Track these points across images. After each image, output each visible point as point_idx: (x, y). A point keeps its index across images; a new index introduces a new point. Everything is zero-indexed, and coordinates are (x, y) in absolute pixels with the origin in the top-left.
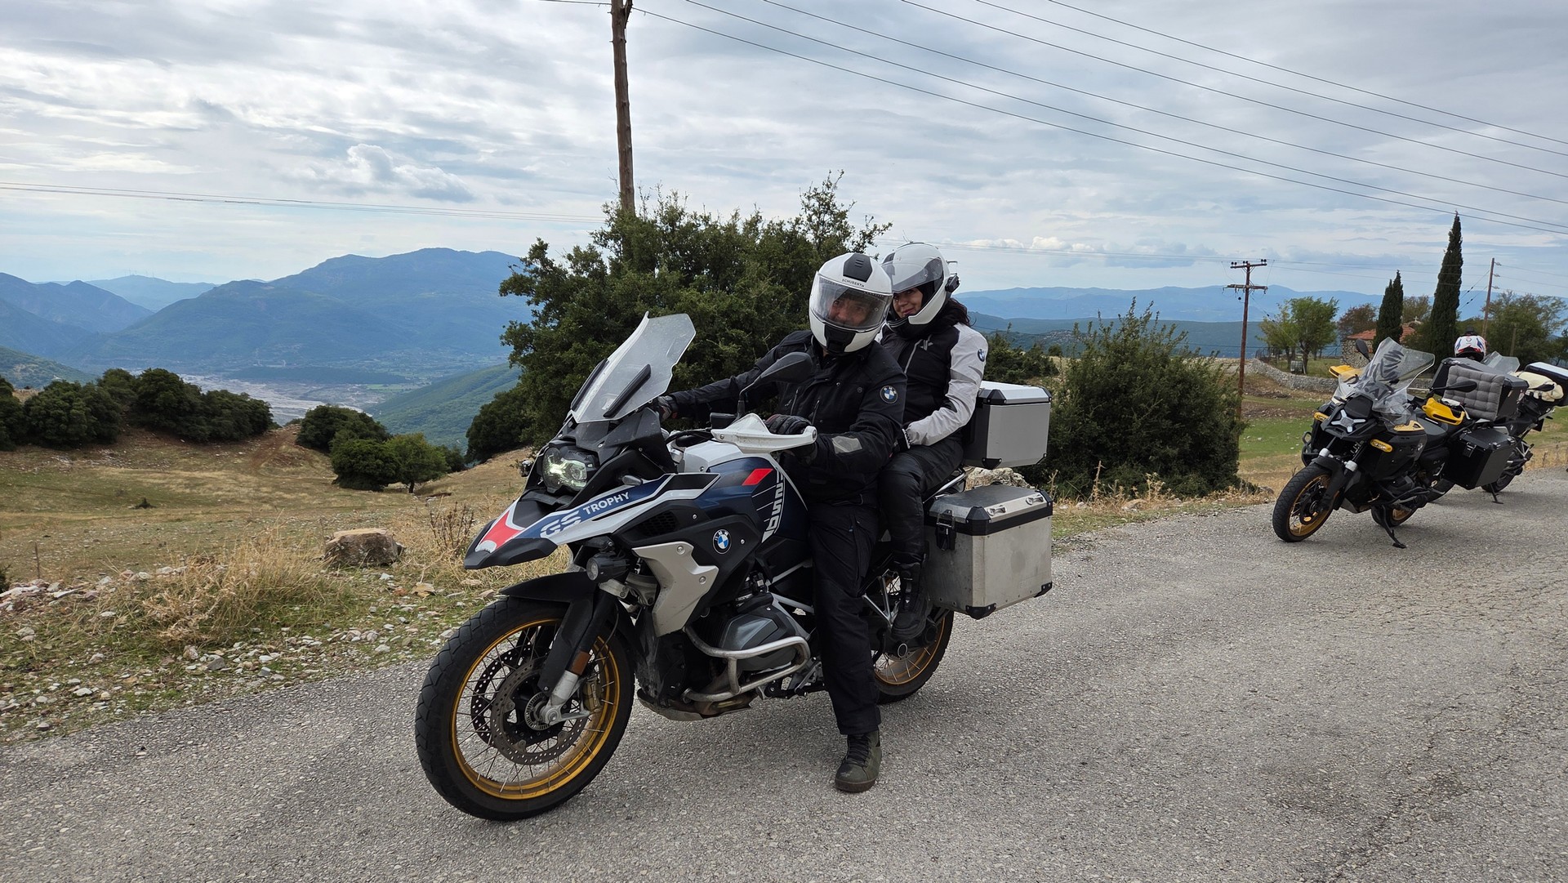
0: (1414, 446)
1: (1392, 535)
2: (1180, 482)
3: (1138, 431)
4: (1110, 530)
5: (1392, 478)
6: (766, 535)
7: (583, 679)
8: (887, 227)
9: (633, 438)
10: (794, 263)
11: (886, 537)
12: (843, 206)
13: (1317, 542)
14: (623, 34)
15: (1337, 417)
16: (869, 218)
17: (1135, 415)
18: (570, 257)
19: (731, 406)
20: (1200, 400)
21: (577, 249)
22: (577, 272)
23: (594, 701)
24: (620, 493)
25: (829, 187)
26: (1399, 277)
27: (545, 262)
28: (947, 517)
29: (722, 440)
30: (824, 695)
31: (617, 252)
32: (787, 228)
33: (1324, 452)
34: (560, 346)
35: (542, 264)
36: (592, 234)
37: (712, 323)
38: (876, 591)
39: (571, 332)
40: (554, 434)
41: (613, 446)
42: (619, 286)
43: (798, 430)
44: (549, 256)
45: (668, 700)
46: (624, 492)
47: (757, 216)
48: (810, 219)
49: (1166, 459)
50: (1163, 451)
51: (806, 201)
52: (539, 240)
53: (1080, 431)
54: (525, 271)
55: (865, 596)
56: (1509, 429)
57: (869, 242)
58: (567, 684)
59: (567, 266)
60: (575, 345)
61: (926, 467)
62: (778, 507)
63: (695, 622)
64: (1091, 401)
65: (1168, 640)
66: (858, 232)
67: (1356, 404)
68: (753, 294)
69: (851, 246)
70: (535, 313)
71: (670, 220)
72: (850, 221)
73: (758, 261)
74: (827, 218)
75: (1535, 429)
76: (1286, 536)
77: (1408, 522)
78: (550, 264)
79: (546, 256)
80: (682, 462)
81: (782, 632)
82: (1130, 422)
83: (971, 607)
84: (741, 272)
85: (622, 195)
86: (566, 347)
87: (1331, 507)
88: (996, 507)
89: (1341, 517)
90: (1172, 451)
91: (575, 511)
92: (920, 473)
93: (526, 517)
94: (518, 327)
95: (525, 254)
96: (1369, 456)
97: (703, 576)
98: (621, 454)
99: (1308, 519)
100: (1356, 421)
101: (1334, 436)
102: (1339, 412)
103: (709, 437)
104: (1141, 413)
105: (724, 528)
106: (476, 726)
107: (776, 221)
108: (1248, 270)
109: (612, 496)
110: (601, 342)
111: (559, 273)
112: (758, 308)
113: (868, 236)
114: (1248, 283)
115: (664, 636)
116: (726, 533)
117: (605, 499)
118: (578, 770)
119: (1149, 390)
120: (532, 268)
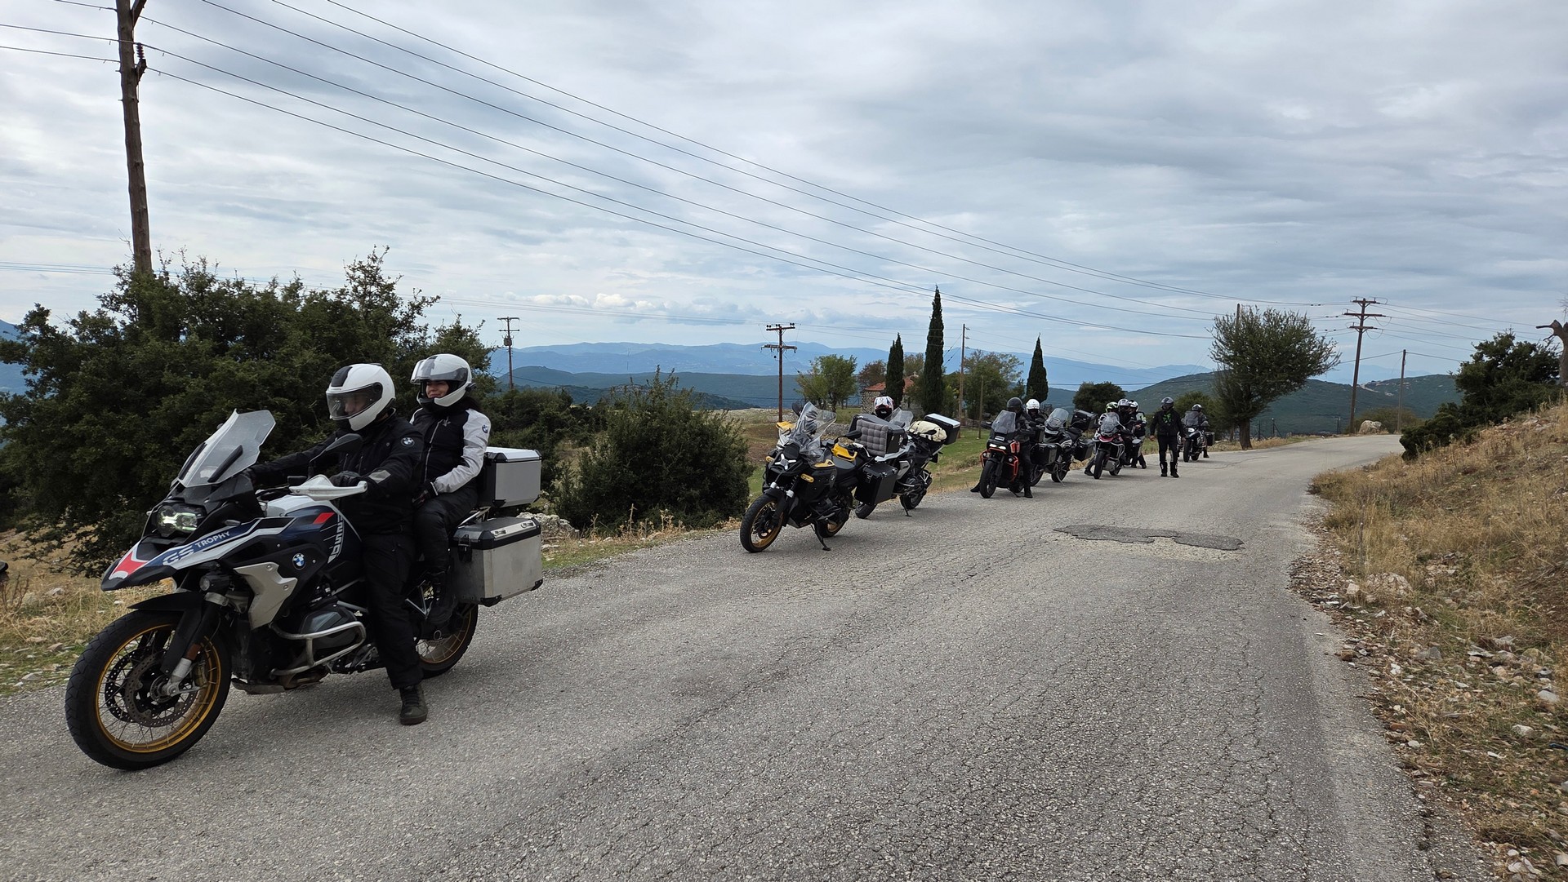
0: (828, 477)
1: (822, 542)
2: (702, 517)
3: (668, 477)
4: (623, 556)
5: (817, 501)
6: (331, 558)
7: (194, 664)
8: (435, 300)
9: (232, 495)
10: (340, 331)
11: (422, 558)
12: (389, 278)
13: (774, 551)
14: (135, 93)
15: (779, 459)
16: (417, 291)
17: (664, 464)
18: (74, 323)
19: (304, 471)
20: (715, 449)
21: (83, 315)
22: (83, 339)
23: (203, 680)
24: (223, 532)
25: (374, 261)
26: (899, 339)
27: (46, 329)
28: (466, 540)
29: (298, 494)
30: (383, 671)
31: (132, 317)
32: (332, 297)
33: (773, 485)
34: (67, 417)
35: (42, 330)
36: (100, 297)
37: (253, 392)
38: (417, 597)
39: (81, 403)
40: (164, 496)
41: (217, 501)
42: (139, 353)
43: (355, 483)
44: (50, 321)
45: (259, 681)
46: (226, 531)
47: (298, 283)
48: (355, 289)
49: (690, 500)
50: (688, 493)
51: (351, 273)
52: (38, 305)
53: (620, 480)
54: (19, 338)
55: (408, 600)
56: (910, 462)
57: (418, 313)
58: (183, 668)
59: (71, 332)
60: (87, 417)
61: (448, 507)
62: (339, 539)
63: (279, 620)
64: (628, 454)
65: (642, 621)
66: (406, 303)
67: (791, 449)
68: (297, 363)
69: (400, 316)
70: (30, 383)
71: (197, 287)
72: (398, 291)
73: (301, 330)
74: (373, 289)
75: (932, 461)
76: (751, 549)
77: (840, 532)
78: (52, 330)
79: (47, 322)
80: (265, 511)
81: (346, 620)
82: (661, 469)
83: (484, 599)
84: (282, 338)
85: (136, 257)
86: (75, 418)
87: (780, 524)
88: (500, 530)
89: (788, 531)
90: (695, 492)
91: (189, 546)
92: (444, 512)
93: (146, 555)
94: (10, 399)
95: (20, 321)
96: (801, 487)
97: (287, 585)
98: (222, 506)
99: (765, 534)
100: (790, 461)
101: (778, 474)
102: (780, 456)
103: (289, 492)
104: (669, 461)
105: (301, 552)
106: (109, 705)
107: (319, 291)
108: (781, 332)
109: (217, 534)
110: (117, 412)
111: (61, 340)
112: (302, 376)
113: (416, 308)
114: (781, 344)
115: (259, 628)
116: (302, 556)
117: (211, 536)
118: (190, 732)
119: (674, 443)
120: (29, 335)
